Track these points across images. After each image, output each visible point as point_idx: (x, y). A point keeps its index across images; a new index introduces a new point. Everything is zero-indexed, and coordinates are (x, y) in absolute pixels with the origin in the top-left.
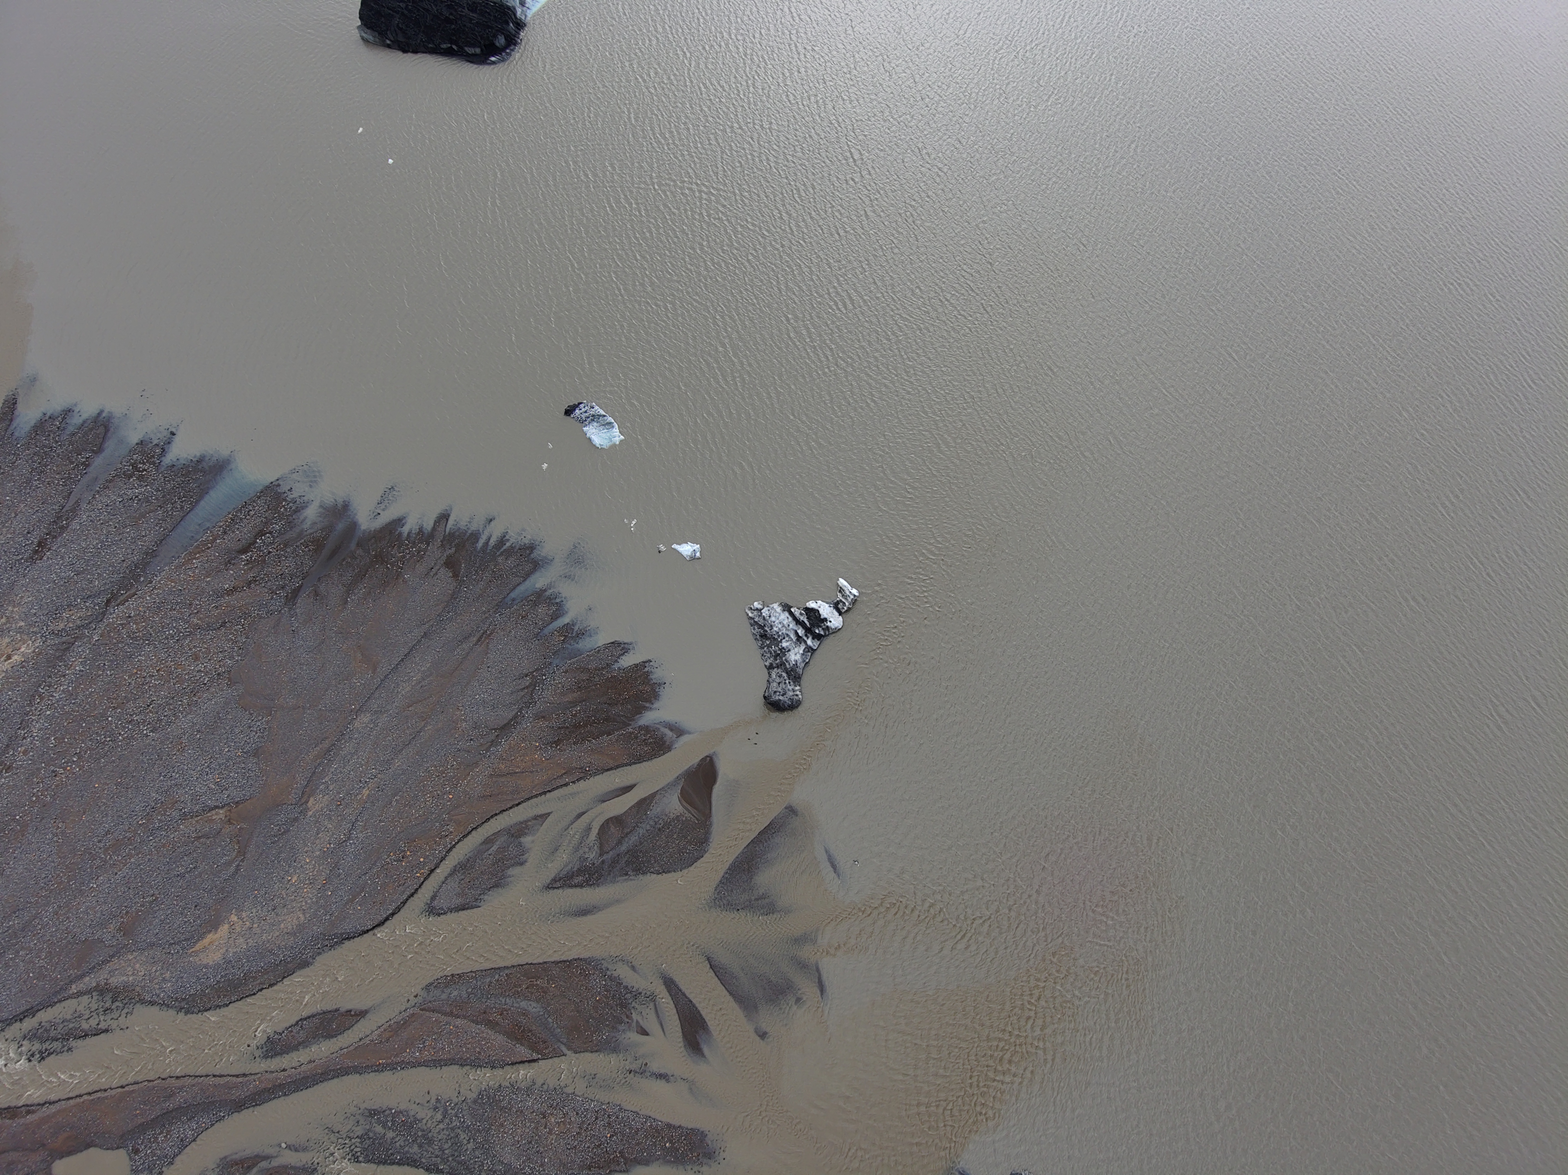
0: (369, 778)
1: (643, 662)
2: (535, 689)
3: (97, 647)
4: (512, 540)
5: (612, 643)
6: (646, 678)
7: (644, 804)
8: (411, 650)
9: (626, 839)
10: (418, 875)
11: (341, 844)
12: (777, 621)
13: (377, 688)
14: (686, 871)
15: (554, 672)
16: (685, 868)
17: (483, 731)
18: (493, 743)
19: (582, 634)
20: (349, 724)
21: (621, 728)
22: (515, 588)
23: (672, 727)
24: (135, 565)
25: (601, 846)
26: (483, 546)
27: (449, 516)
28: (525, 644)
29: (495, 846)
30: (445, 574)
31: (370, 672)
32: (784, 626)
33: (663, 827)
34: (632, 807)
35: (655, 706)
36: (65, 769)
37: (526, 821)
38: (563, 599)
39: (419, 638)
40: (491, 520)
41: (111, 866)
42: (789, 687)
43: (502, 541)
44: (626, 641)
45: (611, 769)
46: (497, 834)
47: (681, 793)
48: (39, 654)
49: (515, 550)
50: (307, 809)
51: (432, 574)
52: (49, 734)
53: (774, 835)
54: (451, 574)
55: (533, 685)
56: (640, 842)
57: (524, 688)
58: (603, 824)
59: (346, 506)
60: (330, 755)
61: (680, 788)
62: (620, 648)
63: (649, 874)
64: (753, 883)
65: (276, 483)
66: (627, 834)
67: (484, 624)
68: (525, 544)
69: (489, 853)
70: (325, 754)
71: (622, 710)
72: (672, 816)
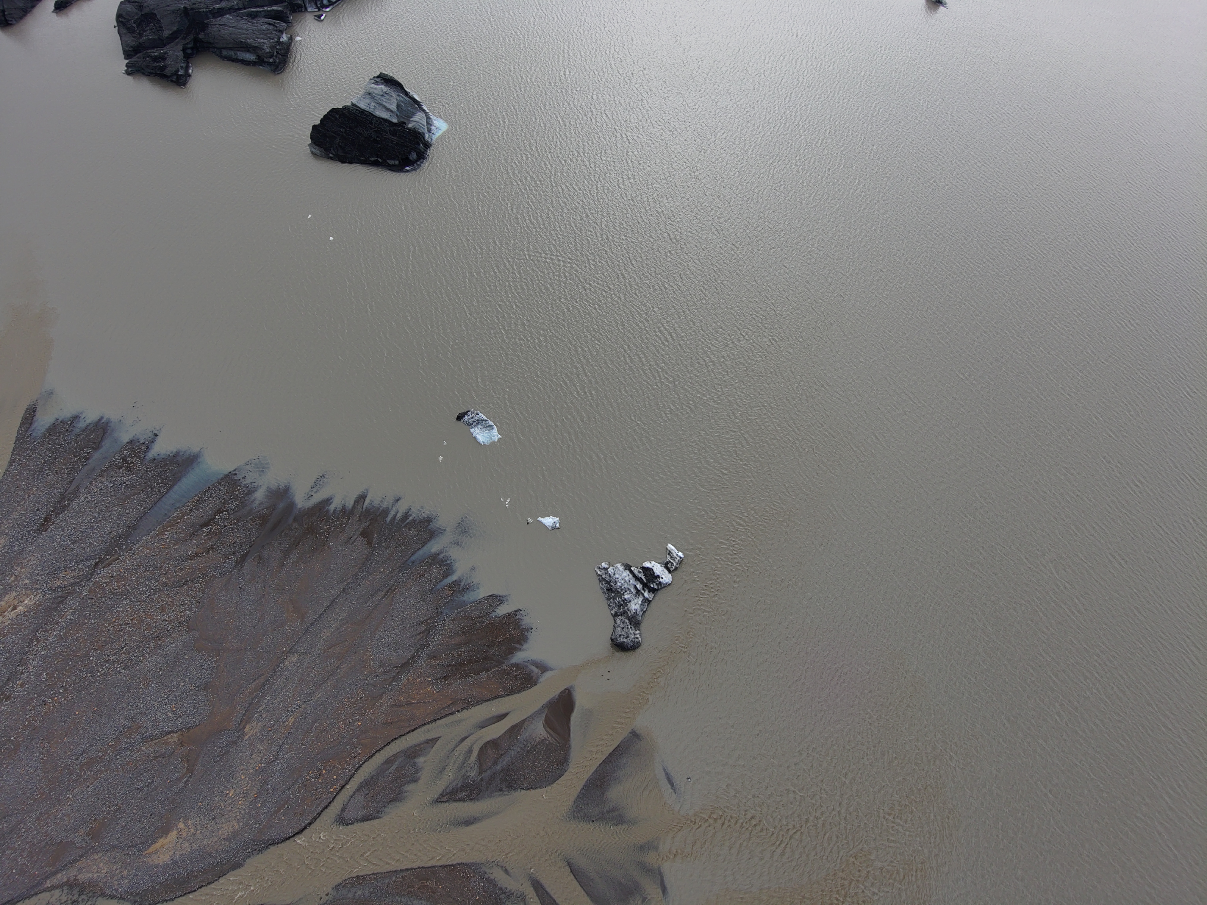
0: (294, 708)
1: (515, 611)
2: (429, 633)
3: (85, 600)
4: (414, 515)
5: (490, 596)
6: (518, 624)
7: (515, 729)
8: (332, 603)
9: (501, 760)
10: (332, 790)
11: (270, 763)
12: (620, 578)
13: (304, 634)
14: (550, 788)
15: (444, 620)
16: (549, 785)
17: (386, 669)
18: (394, 679)
19: (467, 589)
20: (281, 663)
21: (497, 666)
22: (415, 553)
23: (537, 664)
24: (120, 536)
25: (480, 766)
26: (391, 520)
27: (366, 497)
28: (422, 597)
29: (394, 766)
30: (361, 542)
31: (299, 621)
32: (625, 582)
33: (531, 750)
34: (505, 732)
35: (525, 647)
36: (52, 699)
37: (420, 744)
38: (452, 561)
39: (339, 593)
40: (398, 500)
41: (85, 780)
42: (631, 631)
43: (406, 515)
44: (501, 594)
45: (489, 700)
46: (396, 756)
47: (545, 720)
48: (39, 606)
49: (416, 523)
50: (244, 734)
51: (351, 542)
52: (42, 670)
53: (621, 756)
54: (365, 542)
55: (428, 630)
56: (512, 762)
57: (420, 633)
58: (482, 747)
59: (287, 490)
60: (264, 689)
61: (544, 716)
62: (497, 600)
63: (519, 790)
64: (605, 797)
65: (234, 473)
66: (502, 755)
67: (390, 581)
68: (424, 518)
69: (389, 771)
70: (260, 688)
71: (498, 650)
72: (537, 740)
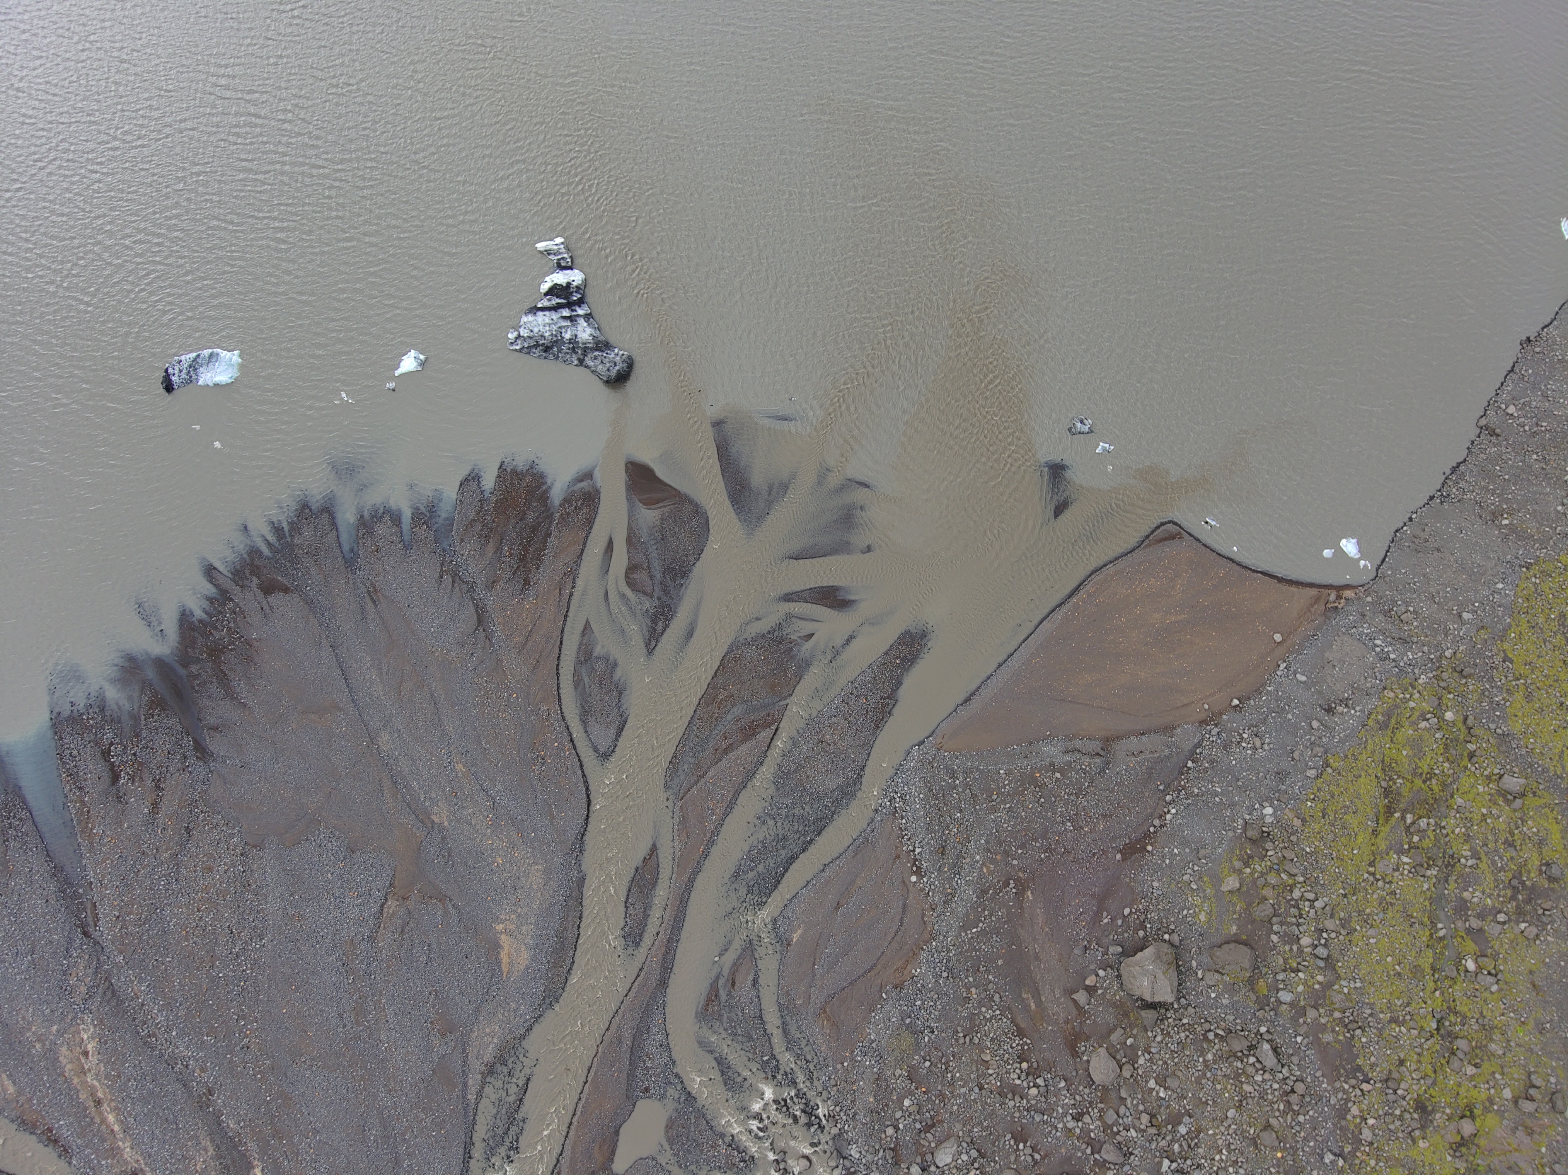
0: (448, 758)
1: (500, 467)
2: (460, 576)
3: (131, 961)
5: (462, 484)
6: (517, 475)
7: (632, 539)
8: (341, 667)
11: (494, 807)
12: (541, 327)
13: (361, 715)
15: (455, 551)
17: (471, 641)
18: (489, 637)
19: (433, 507)
20: (380, 754)
21: (551, 522)
22: (339, 543)
23: (579, 480)
25: (645, 593)
26: (271, 549)
27: (212, 565)
28: (408, 563)
29: (586, 679)
30: (277, 599)
31: (339, 713)
32: (550, 325)
33: (662, 535)
34: (628, 552)
35: (549, 481)
38: (383, 505)
39: (333, 654)
41: (377, 1023)
42: (610, 357)
43: (277, 528)
44: (468, 472)
45: (583, 550)
46: (576, 673)
47: (644, 504)
49: (297, 521)
50: (441, 824)
51: (268, 611)
52: (199, 1039)
54: (281, 594)
55: (455, 575)
56: (662, 560)
57: (453, 586)
58: (627, 581)
60: (400, 783)
61: (639, 502)
62: (472, 479)
63: (693, 568)
65: (55, 715)
66: (648, 567)
67: (359, 588)
68: (296, 508)
69: (589, 688)
70: (397, 788)
71: (533, 512)
72: (658, 523)
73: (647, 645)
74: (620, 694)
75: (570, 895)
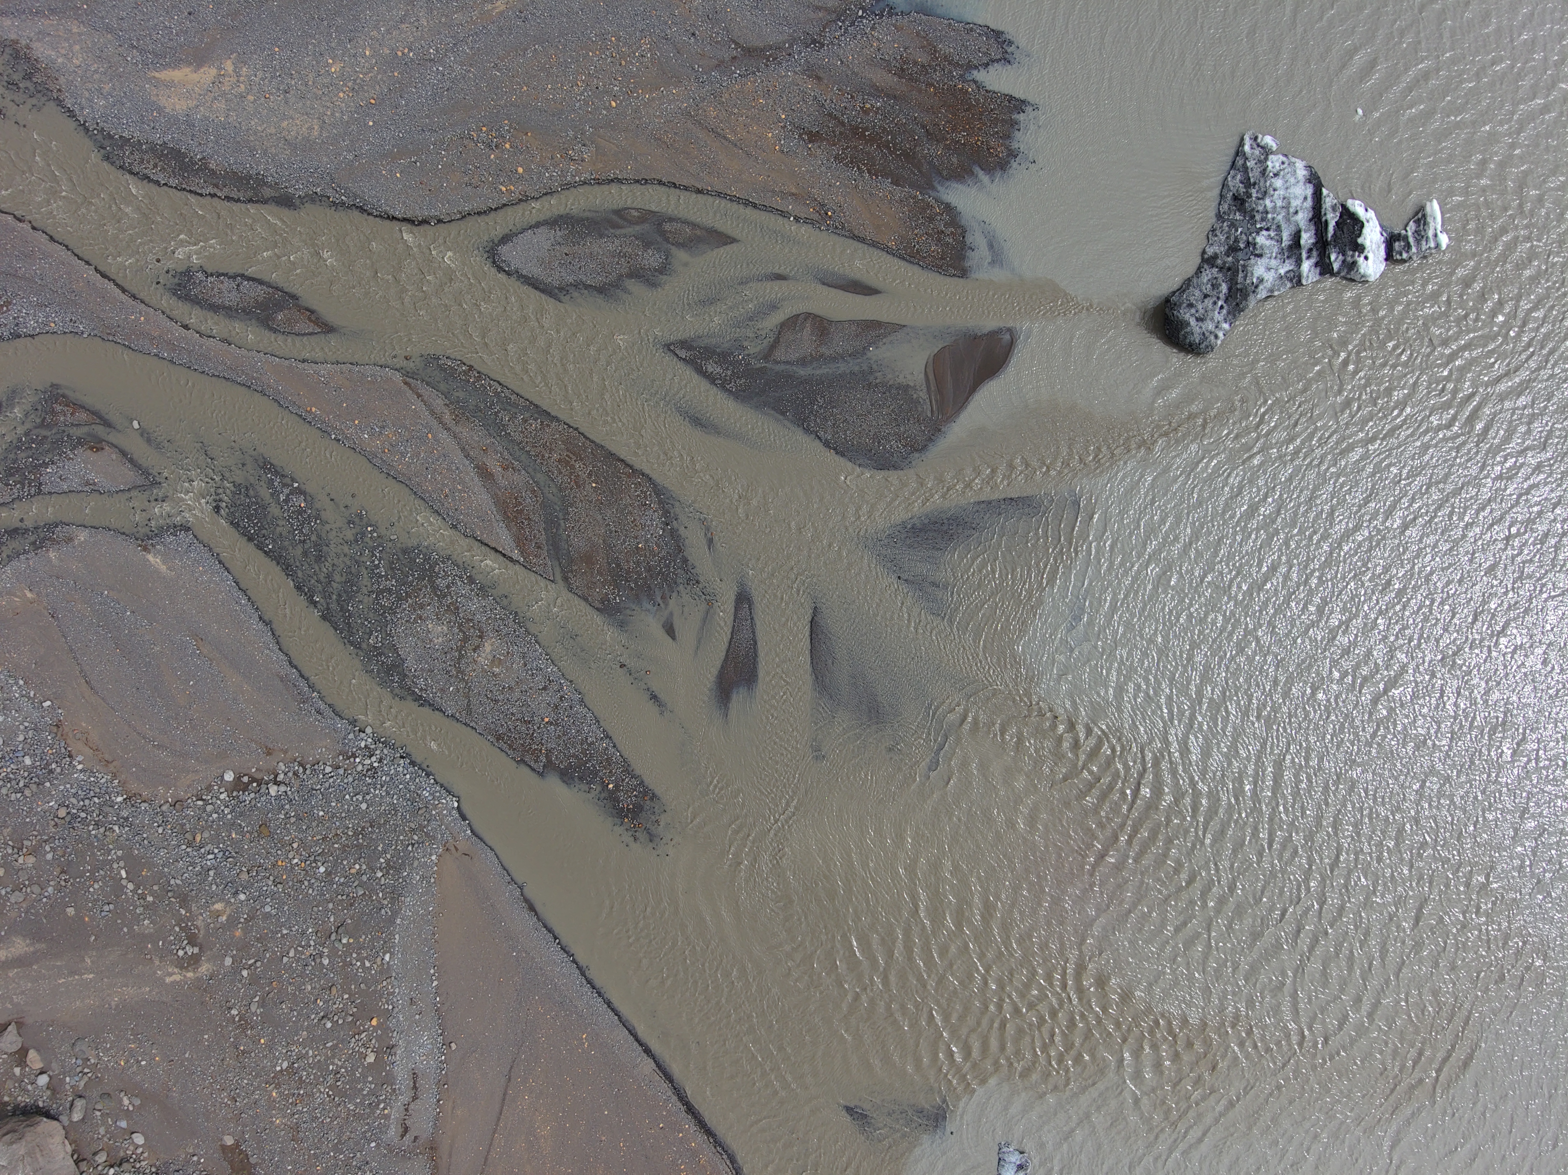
1: (1019, 100)
6: (1007, 129)
7: (873, 330)
12: (1282, 193)
18: (721, 64)
21: (919, 186)
25: (773, 346)
32: (1286, 208)
33: (876, 385)
34: (849, 322)
37: (695, 227)
44: (1016, 43)
45: (863, 242)
47: (936, 357)
61: (940, 347)
62: (1000, 48)
66: (821, 357)
69: (618, 233)
71: (941, 156)
72: (901, 380)
73: (684, 344)
74: (600, 290)
75: (265, 184)
